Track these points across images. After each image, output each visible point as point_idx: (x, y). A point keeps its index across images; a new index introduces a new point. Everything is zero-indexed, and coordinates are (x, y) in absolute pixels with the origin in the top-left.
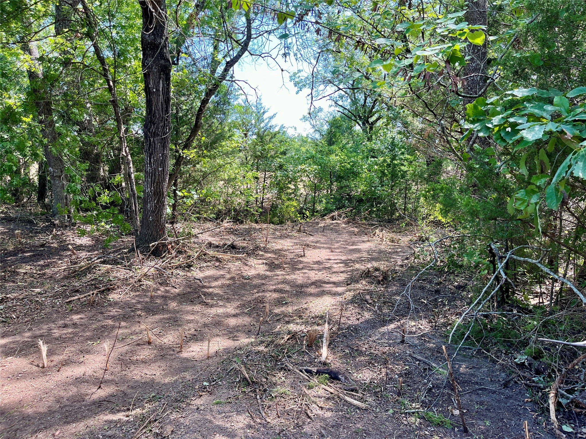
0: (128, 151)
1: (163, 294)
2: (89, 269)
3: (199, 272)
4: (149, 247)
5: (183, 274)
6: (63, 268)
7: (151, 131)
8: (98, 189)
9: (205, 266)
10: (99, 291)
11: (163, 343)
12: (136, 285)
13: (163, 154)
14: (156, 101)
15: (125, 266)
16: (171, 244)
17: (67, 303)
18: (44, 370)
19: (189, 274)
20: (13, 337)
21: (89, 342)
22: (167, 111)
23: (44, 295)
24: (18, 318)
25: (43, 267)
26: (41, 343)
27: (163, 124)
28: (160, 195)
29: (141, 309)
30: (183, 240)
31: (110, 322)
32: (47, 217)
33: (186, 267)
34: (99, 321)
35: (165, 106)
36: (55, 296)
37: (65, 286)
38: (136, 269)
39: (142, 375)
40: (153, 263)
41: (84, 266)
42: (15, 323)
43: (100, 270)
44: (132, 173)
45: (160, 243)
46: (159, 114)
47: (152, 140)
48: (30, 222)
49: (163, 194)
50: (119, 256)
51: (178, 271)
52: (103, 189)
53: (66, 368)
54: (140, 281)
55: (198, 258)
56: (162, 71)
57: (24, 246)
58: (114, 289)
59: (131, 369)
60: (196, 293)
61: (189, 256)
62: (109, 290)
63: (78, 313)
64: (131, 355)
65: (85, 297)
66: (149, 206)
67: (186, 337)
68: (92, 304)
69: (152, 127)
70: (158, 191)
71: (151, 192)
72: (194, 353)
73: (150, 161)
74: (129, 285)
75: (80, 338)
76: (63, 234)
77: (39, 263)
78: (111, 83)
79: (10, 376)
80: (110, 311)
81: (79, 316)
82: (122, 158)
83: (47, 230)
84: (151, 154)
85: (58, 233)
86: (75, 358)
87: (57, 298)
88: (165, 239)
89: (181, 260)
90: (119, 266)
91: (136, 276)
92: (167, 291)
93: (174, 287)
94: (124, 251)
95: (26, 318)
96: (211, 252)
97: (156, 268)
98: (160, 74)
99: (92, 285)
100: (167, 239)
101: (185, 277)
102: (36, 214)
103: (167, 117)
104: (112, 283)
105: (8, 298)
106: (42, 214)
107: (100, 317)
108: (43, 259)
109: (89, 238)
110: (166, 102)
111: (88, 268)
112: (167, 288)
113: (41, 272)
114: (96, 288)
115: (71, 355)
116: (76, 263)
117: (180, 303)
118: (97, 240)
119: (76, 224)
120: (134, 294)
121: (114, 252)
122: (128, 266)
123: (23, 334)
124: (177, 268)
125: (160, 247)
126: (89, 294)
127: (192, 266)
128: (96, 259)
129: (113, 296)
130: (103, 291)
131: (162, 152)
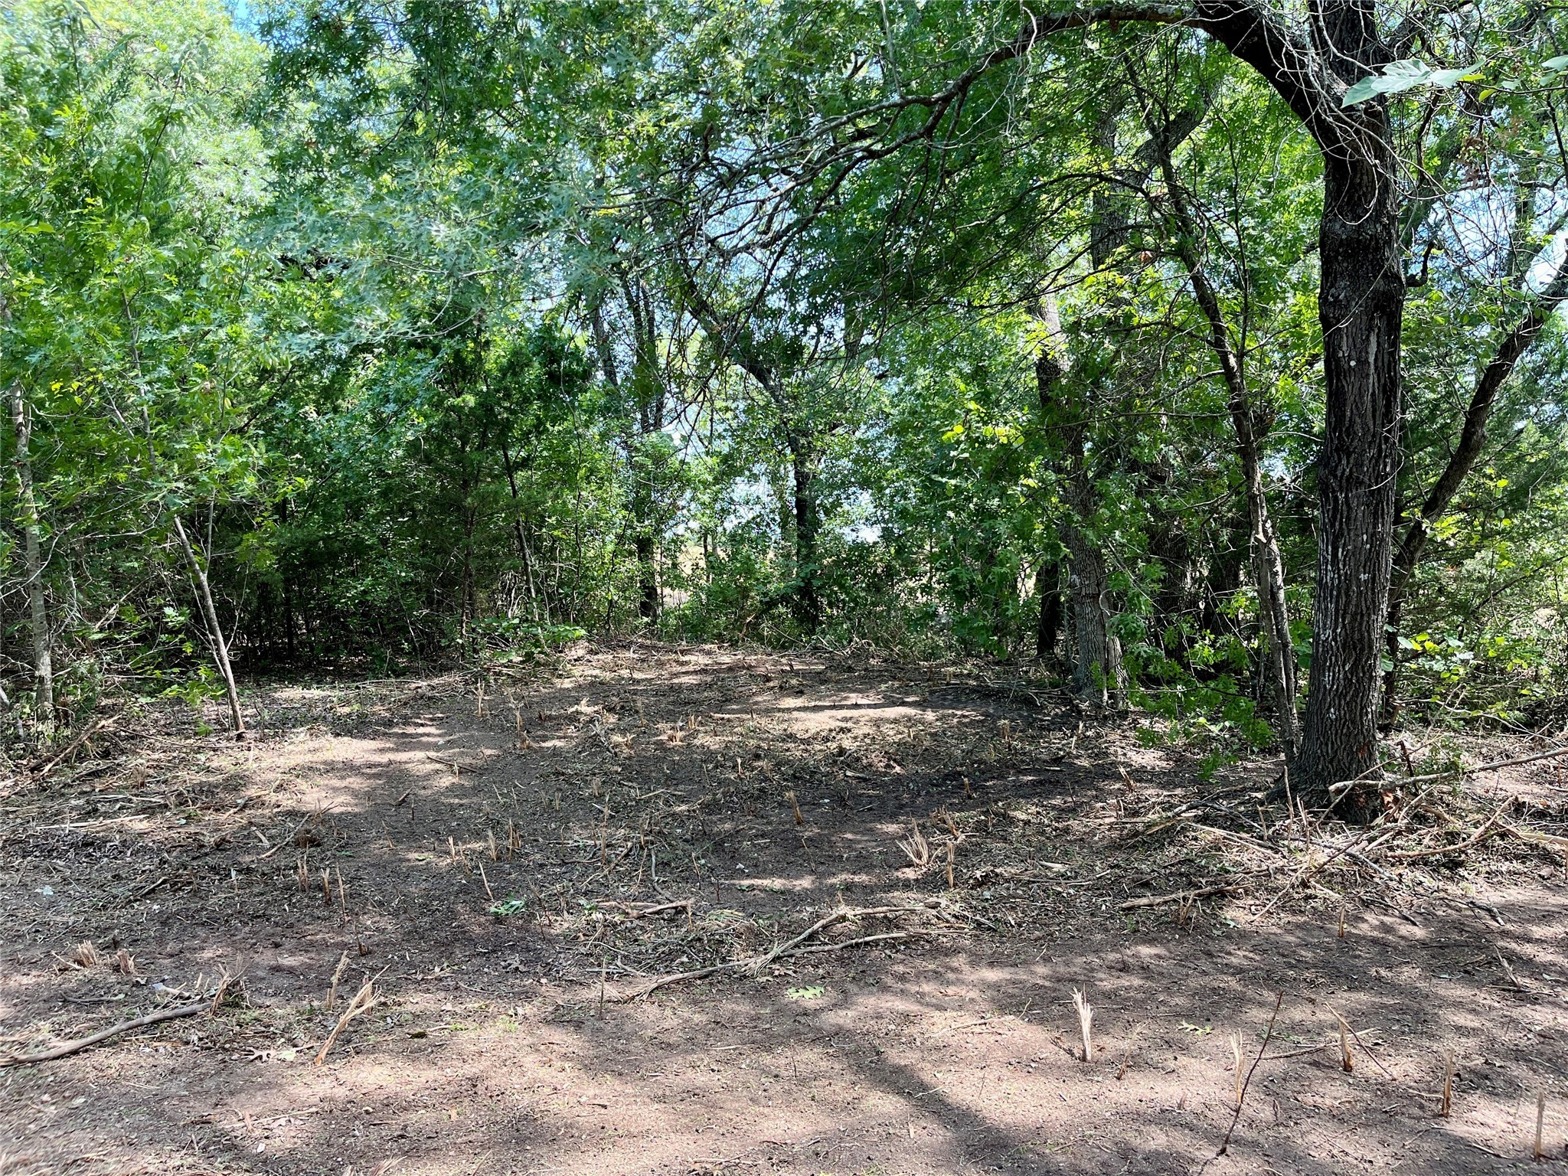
0: (1270, 531)
1: (1375, 934)
2: (1170, 833)
3: (1485, 885)
4: (1327, 792)
5: (1434, 884)
6: (1107, 821)
7: (1339, 473)
8: (1186, 627)
9: (1504, 869)
10: (1199, 895)
11: (1388, 1077)
12: (1296, 896)
13: (1374, 534)
14: (1356, 391)
15: (1261, 838)
16: (1393, 790)
17: (1123, 909)
18: (1085, 1066)
19: (1452, 888)
20: (1012, 970)
21: (1185, 1025)
22: (1388, 416)
23: (1073, 882)
24: (1020, 926)
25: (1063, 812)
26: (1078, 997)
27: (1374, 451)
28: (1362, 650)
29: (1315, 967)
30: (1432, 782)
31: (1233, 983)
32: (1063, 693)
33: (1443, 865)
34: (1205, 973)
35: (1381, 402)
36: (1097, 889)
37: (1118, 866)
38: (1290, 851)
39: (1335, 1152)
40: (1339, 841)
41: (1156, 824)
42: (1014, 936)
43: (1196, 839)
44: (1279, 588)
45: (1359, 785)
46: (1365, 425)
47: (1341, 497)
48: (1028, 702)
49: (1371, 648)
50: (1242, 809)
51: (1418, 873)
52: (1201, 628)
53: (1138, 1076)
54: (1305, 884)
55: (1483, 844)
56: (1377, 308)
57: (1019, 758)
58: (1235, 896)
59: (1304, 1127)
60: (1479, 948)
61: (1451, 834)
62: (1222, 894)
63: (1152, 942)
64: (1299, 1088)
65: (1166, 902)
66: (1328, 678)
67: (1458, 1075)
68: (1181, 926)
69: (1344, 462)
70: (1356, 636)
71: (1334, 639)
72: (1488, 1133)
73: (1335, 555)
74: (1275, 890)
75: (1162, 1008)
76: (1099, 736)
77: (1053, 802)
78: (1232, 361)
79: (1013, 1061)
80: (1230, 954)
81: (1153, 951)
82: (1256, 549)
83: (1064, 724)
84: (1337, 537)
85: (1089, 733)
86: (1155, 1056)
87: (1101, 895)
88: (1376, 776)
89: (1427, 840)
90: (1244, 835)
91: (1295, 871)
92: (1387, 929)
93: (1406, 919)
94: (1254, 795)
95: (1036, 929)
96: (1525, 832)
97: (1350, 855)
98: (1373, 318)
99: (1181, 875)
100: (1381, 777)
101: (1442, 894)
102: (1040, 684)
103: (1389, 431)
104: (1230, 877)
105: (997, 875)
106: (1054, 685)
107: (1205, 965)
108: (1060, 794)
109: (1161, 753)
110: (1384, 392)
111: (1167, 830)
112: (1388, 920)
113: (1060, 826)
114: (1191, 884)
115: (1144, 1045)
116: (1136, 813)
117: (1433, 971)
118: (1180, 760)
119: (1127, 712)
120: (1291, 918)
121: (1227, 796)
122: (1269, 839)
123: (1033, 968)
124: (1413, 864)
125: (1359, 796)
126: (1173, 896)
127: (1461, 864)
128: (1184, 807)
129: (1236, 915)
130: (1210, 895)
131: (1370, 530)
